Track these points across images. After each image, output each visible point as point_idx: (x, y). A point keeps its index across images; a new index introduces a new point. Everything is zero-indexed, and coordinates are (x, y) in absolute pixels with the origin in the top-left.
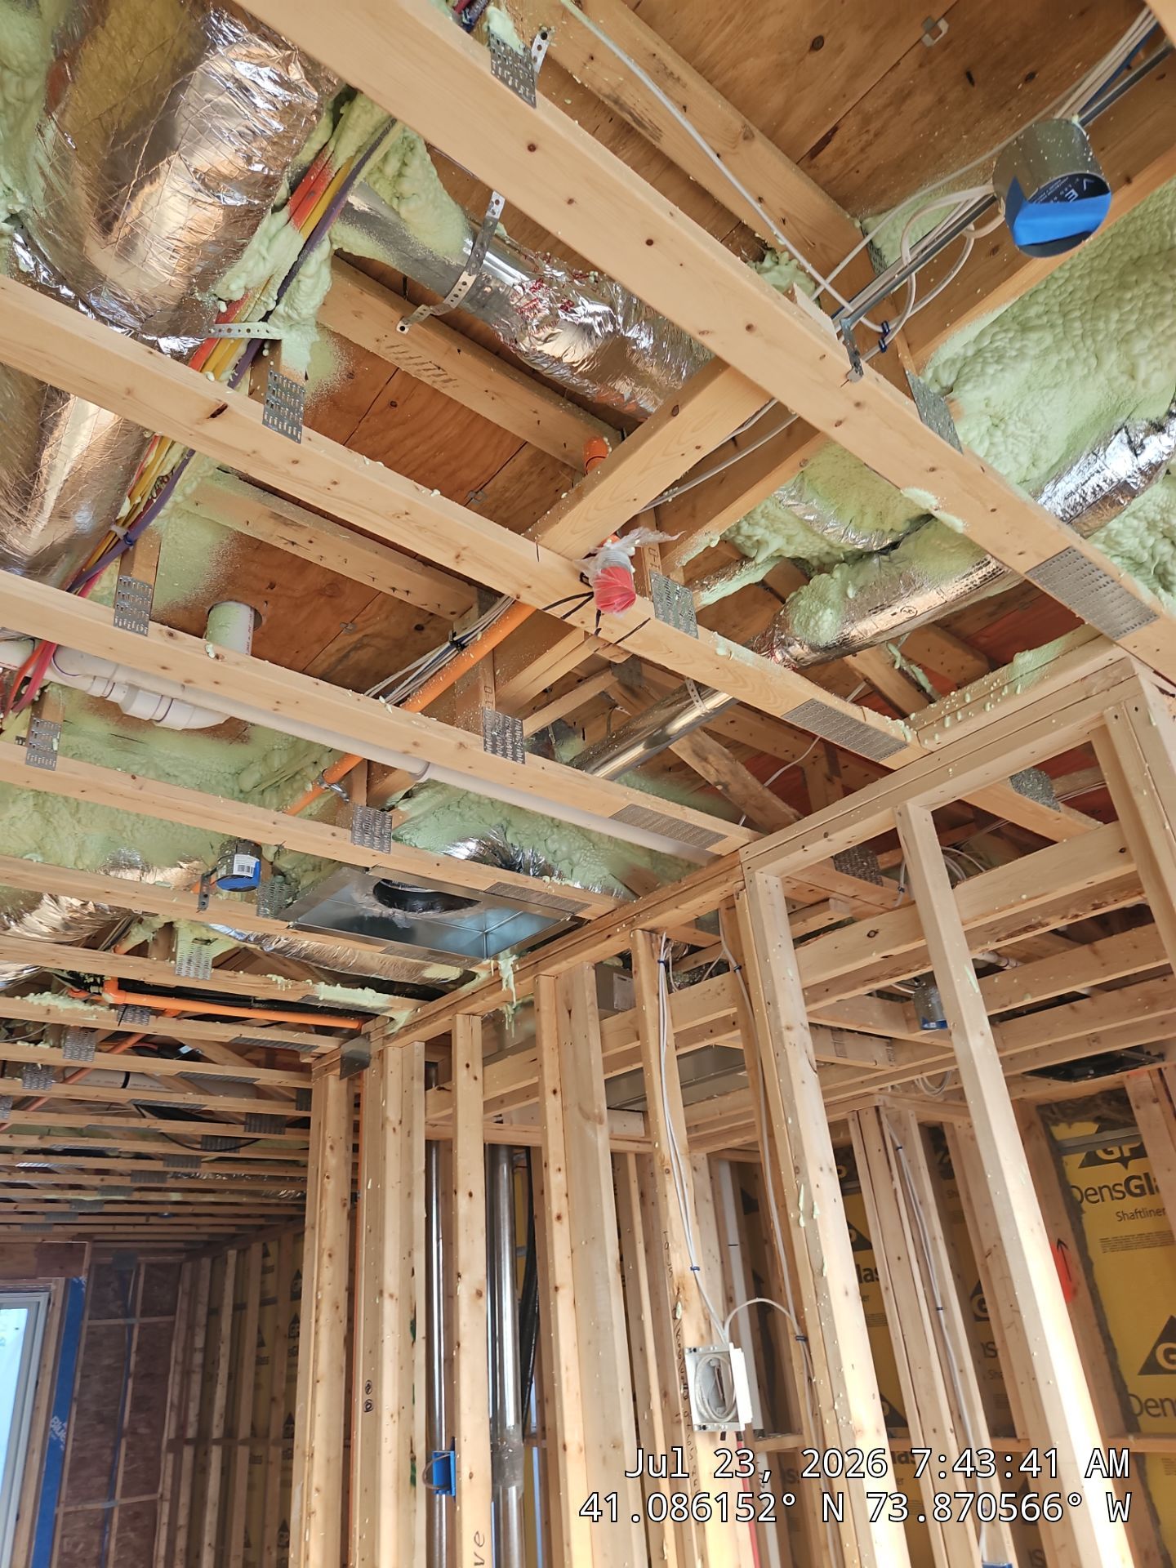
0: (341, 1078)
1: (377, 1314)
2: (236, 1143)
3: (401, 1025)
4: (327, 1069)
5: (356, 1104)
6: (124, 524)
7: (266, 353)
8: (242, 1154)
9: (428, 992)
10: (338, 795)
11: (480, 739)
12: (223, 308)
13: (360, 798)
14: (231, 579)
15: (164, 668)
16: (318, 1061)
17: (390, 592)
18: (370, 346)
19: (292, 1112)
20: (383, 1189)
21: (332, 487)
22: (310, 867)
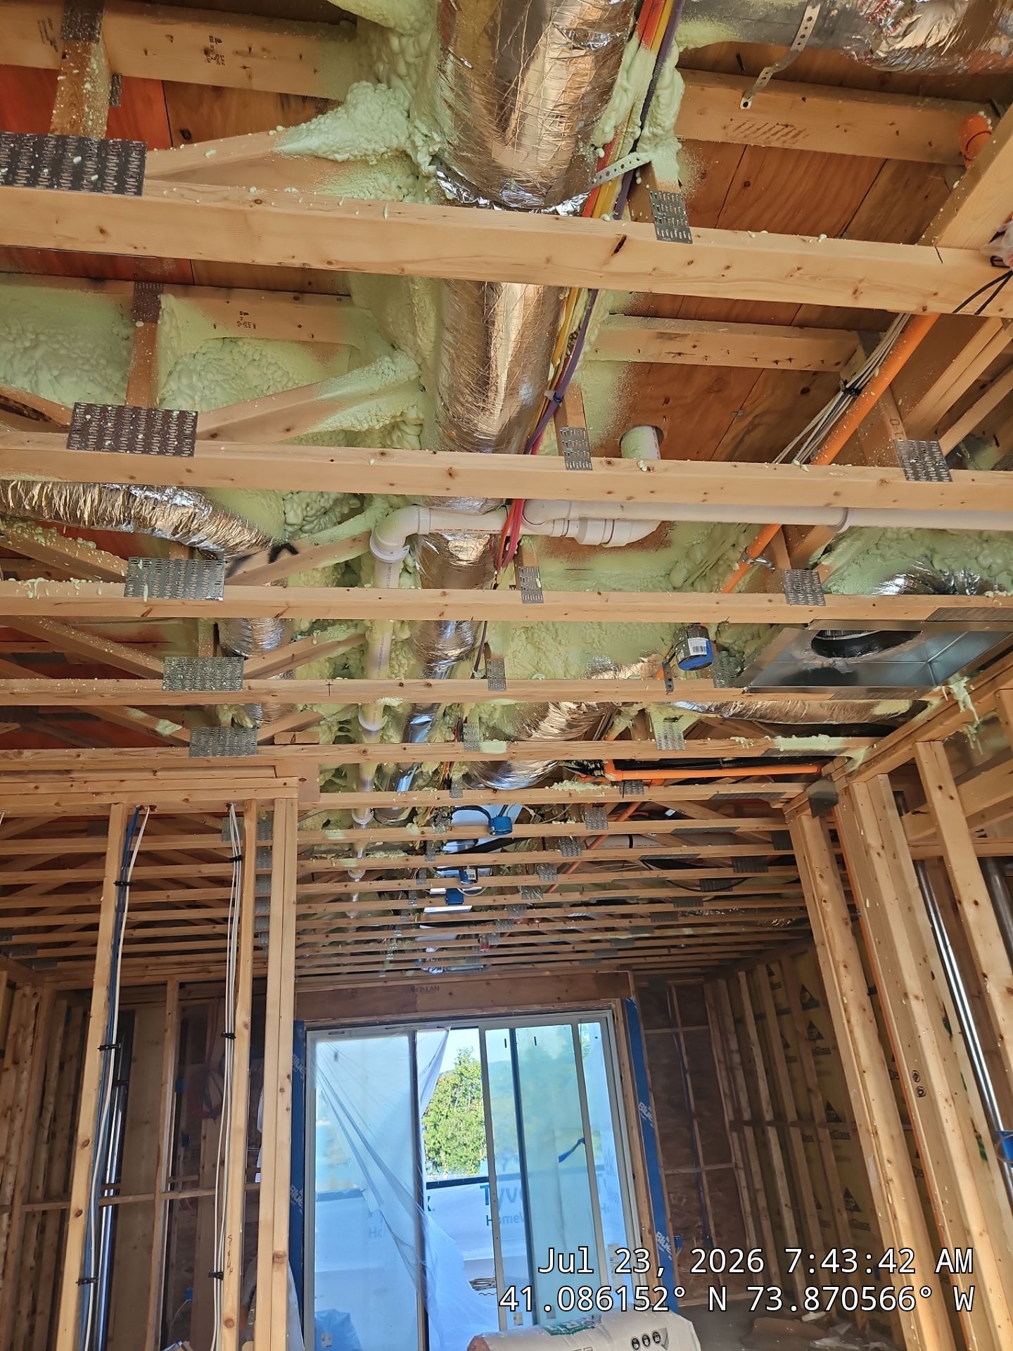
0: (814, 817)
1: (907, 1015)
2: (727, 883)
3: (860, 762)
4: (798, 811)
5: (834, 837)
6: (550, 388)
7: (639, 181)
8: (736, 891)
9: (879, 729)
10: (762, 565)
11: (899, 470)
12: (602, 153)
13: (785, 563)
14: (632, 408)
15: (609, 493)
16: (787, 806)
17: (774, 366)
18: (718, 137)
19: (771, 852)
20: (883, 906)
21: (726, 273)
22: (749, 637)
